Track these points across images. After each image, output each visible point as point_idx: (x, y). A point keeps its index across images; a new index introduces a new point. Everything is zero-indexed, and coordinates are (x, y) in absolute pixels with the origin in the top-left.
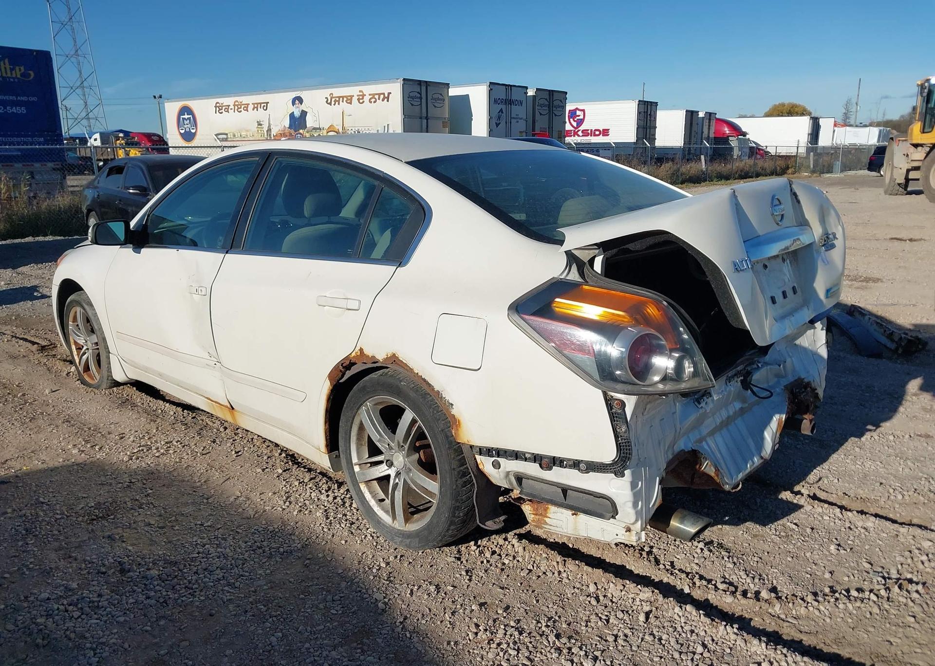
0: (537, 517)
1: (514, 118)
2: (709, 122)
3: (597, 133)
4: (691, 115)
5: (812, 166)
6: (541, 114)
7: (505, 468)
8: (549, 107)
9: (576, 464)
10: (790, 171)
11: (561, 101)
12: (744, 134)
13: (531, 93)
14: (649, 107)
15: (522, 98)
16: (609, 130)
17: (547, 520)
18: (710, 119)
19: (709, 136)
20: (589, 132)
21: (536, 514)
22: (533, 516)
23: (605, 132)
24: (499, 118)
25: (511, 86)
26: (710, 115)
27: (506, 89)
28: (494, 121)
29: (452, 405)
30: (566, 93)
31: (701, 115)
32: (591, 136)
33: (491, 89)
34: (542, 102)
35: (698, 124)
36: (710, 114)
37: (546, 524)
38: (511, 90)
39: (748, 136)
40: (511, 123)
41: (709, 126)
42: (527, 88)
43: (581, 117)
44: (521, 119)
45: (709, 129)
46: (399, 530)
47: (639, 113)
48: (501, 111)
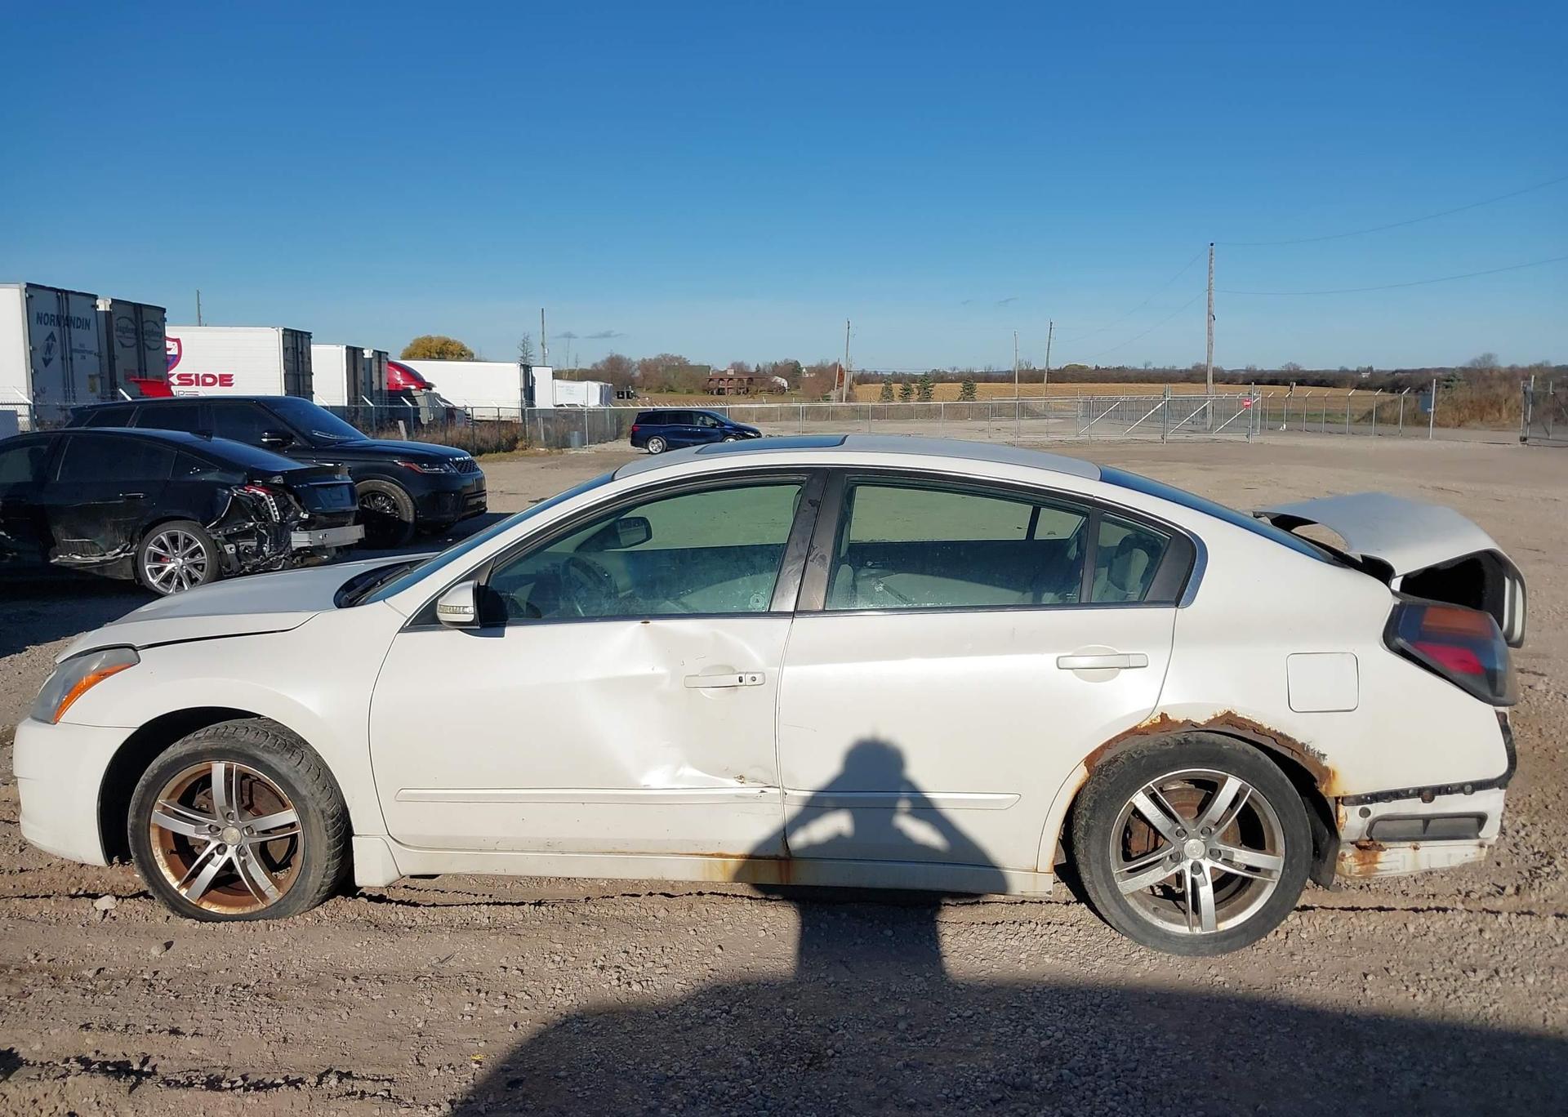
0: (1365, 867)
1: (76, 351)
2: (380, 367)
3: (209, 380)
4: (354, 354)
5: (543, 437)
6: (123, 345)
7: (1375, 813)
8: (136, 334)
9: (1460, 788)
10: (520, 445)
11: (155, 323)
12: (429, 386)
13: (103, 306)
14: (299, 340)
15: (87, 315)
16: (232, 375)
17: (1378, 866)
18: (380, 362)
19: (381, 389)
20: (193, 378)
21: (1363, 864)
22: (1359, 867)
23: (225, 380)
24: (49, 349)
25: (67, 292)
26: (379, 355)
27: (58, 297)
28: (40, 355)
29: (1324, 755)
30: (164, 310)
31: (368, 354)
32: (198, 384)
33: (31, 296)
34: (124, 323)
35: (364, 369)
36: (380, 353)
37: (1377, 870)
38: (67, 299)
39: (434, 390)
40: (71, 359)
41: (380, 372)
42: (95, 297)
43: (174, 352)
44: (90, 352)
45: (380, 376)
46: (1204, 935)
47: (285, 349)
48: (52, 336)
